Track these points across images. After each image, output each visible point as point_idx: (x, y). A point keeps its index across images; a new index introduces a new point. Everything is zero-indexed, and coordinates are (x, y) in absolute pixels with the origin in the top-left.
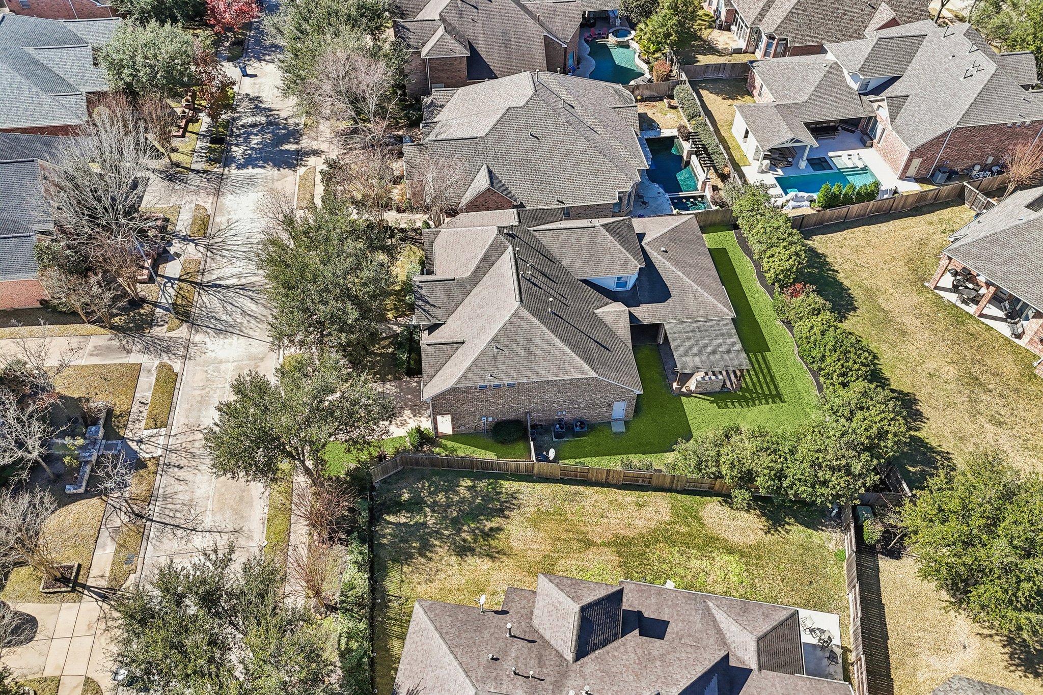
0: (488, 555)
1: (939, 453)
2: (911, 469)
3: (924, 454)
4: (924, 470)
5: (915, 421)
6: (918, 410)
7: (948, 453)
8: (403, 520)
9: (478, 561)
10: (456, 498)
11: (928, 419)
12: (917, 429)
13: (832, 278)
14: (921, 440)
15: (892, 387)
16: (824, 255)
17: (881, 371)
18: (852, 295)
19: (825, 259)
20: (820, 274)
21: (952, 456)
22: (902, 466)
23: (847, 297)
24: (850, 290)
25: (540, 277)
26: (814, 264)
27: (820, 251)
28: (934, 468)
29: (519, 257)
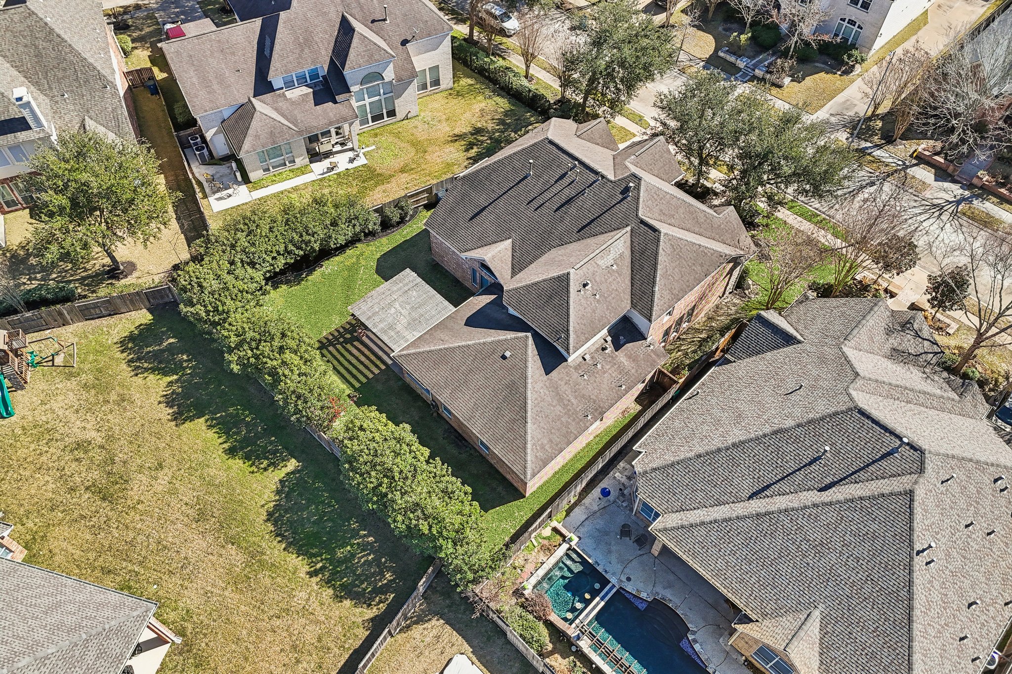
0: (460, 136)
2: (172, 340)
4: (159, 345)
5: (173, 393)
6: (171, 407)
7: (137, 375)
11: (160, 403)
12: (170, 384)
13: (315, 555)
14: (165, 374)
15: (202, 420)
16: (339, 598)
17: (219, 434)
18: (279, 542)
19: (334, 589)
20: (332, 552)
21: (133, 373)
22: (180, 339)
23: (285, 531)
24: (284, 549)
25: (569, 192)
26: (347, 568)
27: (347, 603)
28: (150, 352)
29: (598, 180)
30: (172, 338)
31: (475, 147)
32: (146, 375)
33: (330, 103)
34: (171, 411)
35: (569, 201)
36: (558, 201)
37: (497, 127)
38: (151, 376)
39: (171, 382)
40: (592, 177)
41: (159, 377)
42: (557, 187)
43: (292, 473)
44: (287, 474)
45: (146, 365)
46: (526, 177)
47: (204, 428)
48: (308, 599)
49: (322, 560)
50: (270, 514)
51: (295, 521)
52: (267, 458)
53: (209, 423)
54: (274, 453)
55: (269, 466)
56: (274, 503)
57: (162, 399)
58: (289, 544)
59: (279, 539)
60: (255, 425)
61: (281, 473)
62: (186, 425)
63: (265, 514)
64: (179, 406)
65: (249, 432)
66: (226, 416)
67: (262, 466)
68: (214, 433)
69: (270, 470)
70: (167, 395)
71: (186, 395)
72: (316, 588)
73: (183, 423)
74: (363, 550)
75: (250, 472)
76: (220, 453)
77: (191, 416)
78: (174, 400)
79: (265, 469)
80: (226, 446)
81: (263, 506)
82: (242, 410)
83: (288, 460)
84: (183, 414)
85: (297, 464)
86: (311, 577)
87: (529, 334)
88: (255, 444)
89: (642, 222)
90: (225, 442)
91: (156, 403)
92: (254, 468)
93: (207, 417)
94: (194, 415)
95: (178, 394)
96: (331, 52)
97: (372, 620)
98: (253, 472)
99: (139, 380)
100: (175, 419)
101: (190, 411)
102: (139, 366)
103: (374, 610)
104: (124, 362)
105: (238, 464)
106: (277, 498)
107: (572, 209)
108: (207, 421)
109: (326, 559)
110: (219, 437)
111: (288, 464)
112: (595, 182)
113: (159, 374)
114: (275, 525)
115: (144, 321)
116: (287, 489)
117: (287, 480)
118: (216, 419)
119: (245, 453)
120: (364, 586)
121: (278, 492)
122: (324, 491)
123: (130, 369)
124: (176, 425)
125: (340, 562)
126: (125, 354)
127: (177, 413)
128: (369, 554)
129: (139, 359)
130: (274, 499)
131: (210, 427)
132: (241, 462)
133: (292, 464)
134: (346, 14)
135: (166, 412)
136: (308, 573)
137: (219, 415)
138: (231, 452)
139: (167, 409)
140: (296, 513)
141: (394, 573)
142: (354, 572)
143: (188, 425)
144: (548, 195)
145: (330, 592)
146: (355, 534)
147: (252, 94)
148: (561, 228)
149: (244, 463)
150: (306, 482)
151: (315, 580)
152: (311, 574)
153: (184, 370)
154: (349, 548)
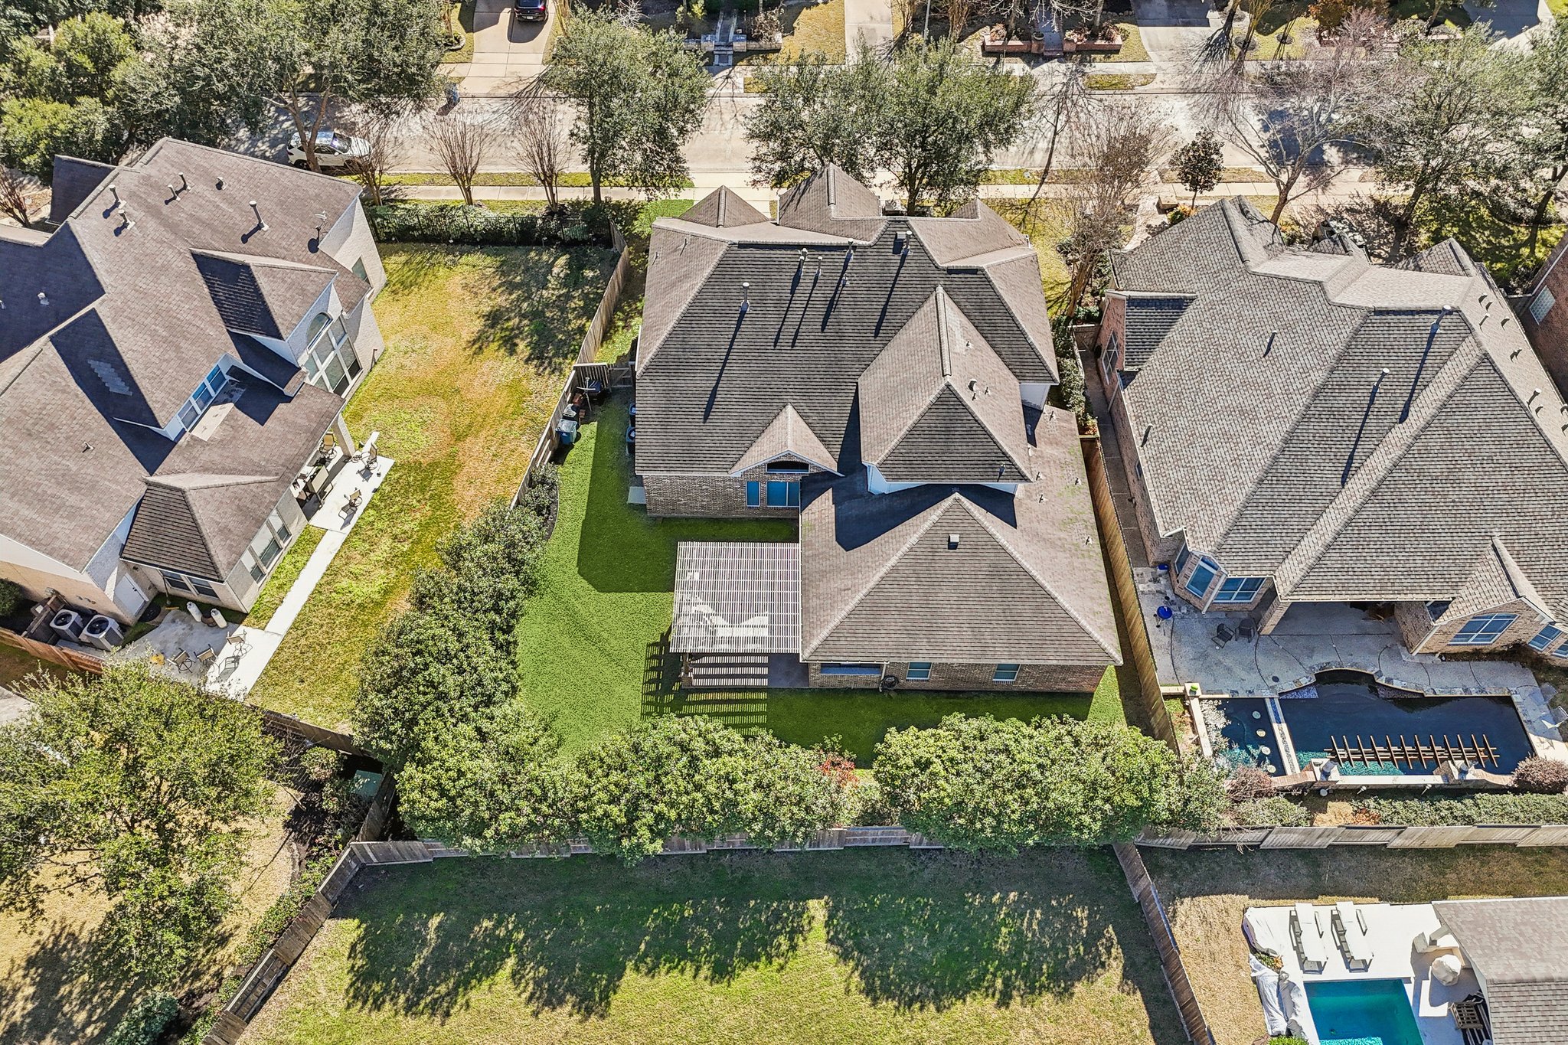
0: (479, 338)
1: (453, 994)
2: (435, 921)
3: (459, 965)
4: (424, 944)
5: (538, 983)
6: (561, 1002)
7: (447, 1014)
12: (516, 977)
13: (980, 979)
14: (490, 971)
15: (629, 975)
16: (1065, 993)
17: (676, 967)
18: (921, 1009)
19: (1048, 989)
20: (992, 954)
21: (438, 1019)
22: (446, 907)
23: (912, 989)
24: (938, 1010)
25: (822, 295)
26: (1030, 953)
27: (1079, 988)
28: (423, 967)
29: (850, 255)
30: (431, 916)
31: (517, 341)
32: (461, 1000)
33: (281, 406)
34: (568, 1008)
35: (831, 306)
36: (816, 315)
37: (514, 296)
38: (473, 995)
39: (514, 975)
40: (839, 257)
41: (485, 984)
42: (800, 297)
43: (831, 917)
44: (827, 925)
45: (442, 989)
46: (743, 314)
47: (646, 981)
48: (1037, 1032)
49: (994, 975)
50: (869, 991)
51: (909, 967)
52: (778, 933)
53: (644, 969)
54: (777, 916)
55: (791, 939)
56: (857, 973)
57: (533, 1007)
58: (937, 998)
59: (917, 1006)
60: (707, 911)
61: (818, 934)
62: (614, 1003)
63: (862, 997)
64: (570, 989)
65: (711, 927)
66: (655, 938)
67: (784, 948)
68: (668, 973)
69: (801, 943)
70: (532, 995)
71: (559, 967)
72: (1028, 1010)
73: (608, 1004)
74: (1022, 915)
75: (778, 971)
76: (708, 988)
77: (606, 986)
78: (551, 990)
79: (793, 947)
80: (705, 971)
81: (848, 991)
82: (665, 909)
83: (805, 909)
84: (591, 996)
85: (823, 902)
86: (1007, 1006)
87: (957, 495)
88: (738, 933)
89: (950, 271)
90: (698, 969)
91: (531, 1020)
92: (777, 962)
93: (630, 964)
94: (609, 981)
95: (547, 978)
96: (221, 323)
97: (1125, 976)
98: (782, 968)
99: (459, 1018)
100: (589, 1011)
101: (594, 981)
102: (435, 1000)
103: (1114, 964)
104: (400, 1018)
105: (748, 978)
106: (852, 964)
107: (844, 313)
108: (637, 969)
109: (997, 969)
110: (682, 971)
111: (812, 912)
112: (847, 260)
113: (480, 981)
114: (891, 996)
115: (353, 937)
116: (850, 943)
117: (836, 933)
118: (646, 955)
119: (741, 955)
120: (1071, 952)
121: (845, 956)
122: (893, 899)
123: (425, 1017)
124: (602, 1017)
125: (1016, 954)
126: (387, 1006)
127: (582, 1001)
128: (1033, 914)
129: (420, 991)
130: (849, 970)
131: (651, 971)
132: (749, 970)
133: (817, 909)
134: (198, 251)
135: (564, 1018)
136: (999, 1005)
137: (643, 947)
138: (722, 971)
139: (559, 1010)
140: (898, 957)
141: (1081, 903)
142: (1043, 949)
143: (616, 1000)
144: (794, 318)
145: (1048, 997)
146: (993, 910)
147: (144, 474)
148: (849, 345)
149: (756, 968)
150: (860, 911)
151: (1016, 1003)
152: (1004, 1001)
153: (511, 941)
154: (1004, 930)
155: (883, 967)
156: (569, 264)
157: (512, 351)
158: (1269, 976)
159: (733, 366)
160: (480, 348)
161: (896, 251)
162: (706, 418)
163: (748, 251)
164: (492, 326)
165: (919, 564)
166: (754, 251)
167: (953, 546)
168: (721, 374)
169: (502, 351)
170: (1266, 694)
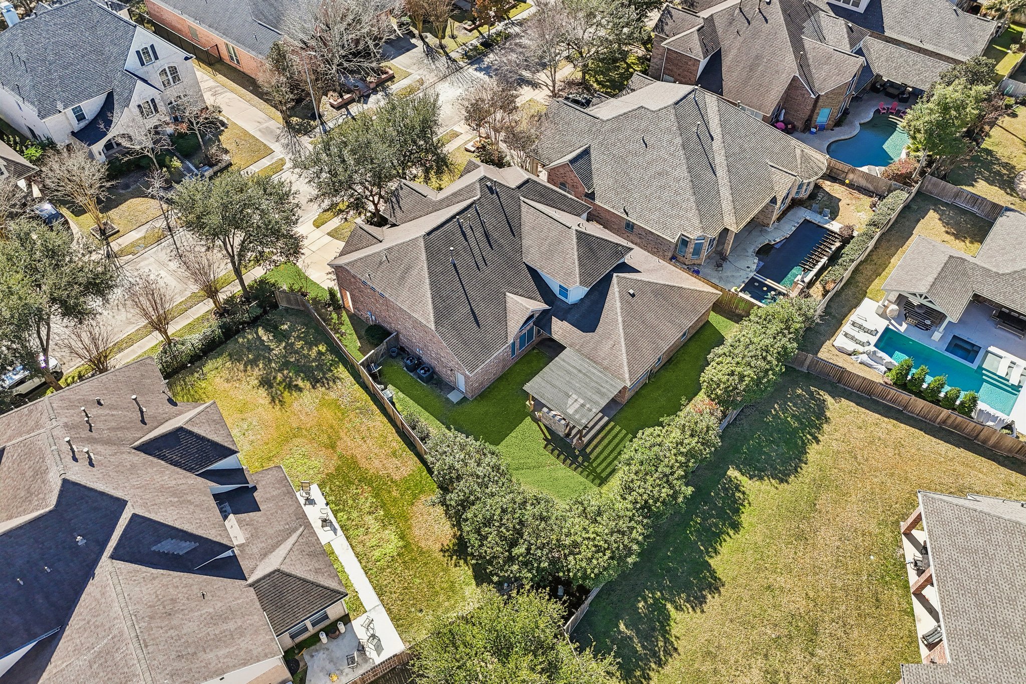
0: (273, 397)
1: (666, 641)
2: (622, 627)
3: (654, 629)
4: (631, 638)
5: (688, 601)
6: (704, 597)
7: (676, 649)
8: (265, 338)
9: (265, 395)
10: (305, 352)
11: (703, 611)
12: (678, 608)
13: (803, 441)
14: (668, 617)
15: (711, 561)
16: (827, 420)
17: (721, 542)
18: (801, 469)
19: (822, 423)
20: (795, 431)
21: (675, 655)
22: (618, 617)
23: (792, 466)
24: (806, 464)
25: (479, 233)
26: (804, 418)
27: (828, 414)
28: (643, 646)
29: (476, 207)
30: (618, 627)
31: (295, 383)
32: (673, 639)
33: (256, 494)
34: (709, 596)
35: (487, 235)
36: (484, 244)
37: (261, 366)
38: (673, 632)
39: (676, 608)
40: (472, 211)
41: (672, 623)
42: (472, 240)
43: (740, 471)
44: (743, 474)
45: (661, 644)
46: (454, 265)
47: (719, 557)
48: (836, 440)
49: (804, 436)
50: (781, 481)
51: (781, 460)
52: (733, 494)
53: (713, 555)
54: (726, 490)
55: (740, 491)
56: (771, 479)
57: (698, 611)
58: (801, 461)
59: (799, 469)
60: (704, 512)
61: (744, 480)
62: (720, 576)
63: (782, 484)
64: (701, 590)
65: (712, 516)
66: (701, 541)
67: (742, 497)
68: (721, 546)
69: (744, 489)
70: (692, 607)
71: (687, 587)
72: (826, 436)
73: (720, 579)
74: (787, 409)
75: (750, 506)
76: (739, 536)
77: (710, 574)
78: (696, 598)
79: (744, 493)
80: (731, 532)
81: (777, 488)
82: (690, 528)
83: (730, 477)
84: (710, 582)
85: (731, 469)
86: (819, 441)
87: (615, 275)
88: (722, 508)
89: (519, 187)
90: (728, 534)
91: (704, 615)
92: (746, 503)
93: (707, 558)
94: (709, 571)
95: (688, 596)
97: (833, 397)
98: (749, 503)
99: (681, 645)
100: (717, 589)
101: (704, 577)
102: (665, 651)
103: (826, 397)
104: (662, 672)
105: (745, 518)
106: (766, 478)
107: (495, 235)
108: (711, 557)
109: (803, 433)
110: (725, 540)
111: (733, 476)
112: (476, 210)
113: (669, 625)
114: (789, 475)
116: (756, 472)
117: (749, 474)
118: (707, 549)
119: (733, 514)
120: (812, 406)
121: (761, 478)
122: (749, 444)
123: (670, 660)
124: (723, 585)
125: (801, 423)
126: (652, 674)
127: (710, 589)
128: (788, 405)
129: (655, 654)
130: (768, 481)
131: (716, 552)
132: (742, 516)
133: (732, 473)
135: (712, 601)
136: (818, 443)
137: (702, 548)
138: (736, 526)
139: (708, 601)
140: (774, 460)
141: (796, 388)
142: (805, 413)
143: (719, 574)
144: (476, 251)
145: (825, 426)
146: (776, 417)
148: (507, 248)
149: (743, 513)
150: (745, 459)
151: (820, 437)
152: (818, 441)
153: (658, 600)
154: (789, 419)
155: (776, 469)
156: (267, 330)
157: (300, 390)
158: (864, 358)
159: (472, 293)
160: (280, 401)
161: (492, 193)
162: (479, 325)
163: (433, 234)
164: (271, 386)
165: (630, 313)
166: (436, 232)
167: (633, 296)
168: (468, 300)
169: (294, 393)
170: (752, 275)
